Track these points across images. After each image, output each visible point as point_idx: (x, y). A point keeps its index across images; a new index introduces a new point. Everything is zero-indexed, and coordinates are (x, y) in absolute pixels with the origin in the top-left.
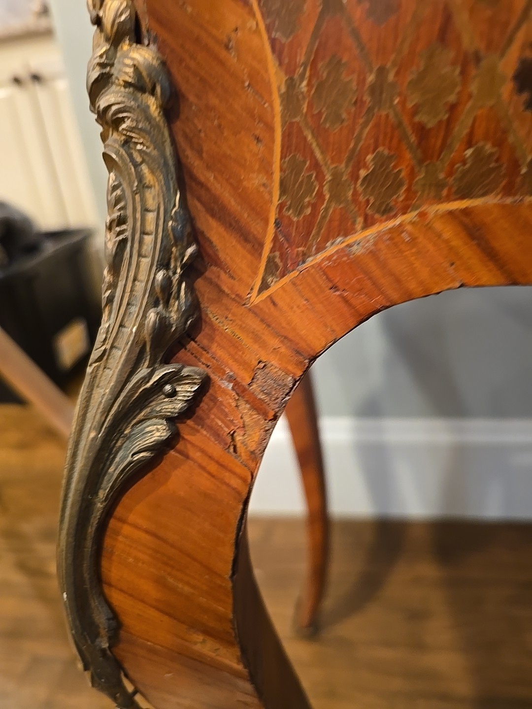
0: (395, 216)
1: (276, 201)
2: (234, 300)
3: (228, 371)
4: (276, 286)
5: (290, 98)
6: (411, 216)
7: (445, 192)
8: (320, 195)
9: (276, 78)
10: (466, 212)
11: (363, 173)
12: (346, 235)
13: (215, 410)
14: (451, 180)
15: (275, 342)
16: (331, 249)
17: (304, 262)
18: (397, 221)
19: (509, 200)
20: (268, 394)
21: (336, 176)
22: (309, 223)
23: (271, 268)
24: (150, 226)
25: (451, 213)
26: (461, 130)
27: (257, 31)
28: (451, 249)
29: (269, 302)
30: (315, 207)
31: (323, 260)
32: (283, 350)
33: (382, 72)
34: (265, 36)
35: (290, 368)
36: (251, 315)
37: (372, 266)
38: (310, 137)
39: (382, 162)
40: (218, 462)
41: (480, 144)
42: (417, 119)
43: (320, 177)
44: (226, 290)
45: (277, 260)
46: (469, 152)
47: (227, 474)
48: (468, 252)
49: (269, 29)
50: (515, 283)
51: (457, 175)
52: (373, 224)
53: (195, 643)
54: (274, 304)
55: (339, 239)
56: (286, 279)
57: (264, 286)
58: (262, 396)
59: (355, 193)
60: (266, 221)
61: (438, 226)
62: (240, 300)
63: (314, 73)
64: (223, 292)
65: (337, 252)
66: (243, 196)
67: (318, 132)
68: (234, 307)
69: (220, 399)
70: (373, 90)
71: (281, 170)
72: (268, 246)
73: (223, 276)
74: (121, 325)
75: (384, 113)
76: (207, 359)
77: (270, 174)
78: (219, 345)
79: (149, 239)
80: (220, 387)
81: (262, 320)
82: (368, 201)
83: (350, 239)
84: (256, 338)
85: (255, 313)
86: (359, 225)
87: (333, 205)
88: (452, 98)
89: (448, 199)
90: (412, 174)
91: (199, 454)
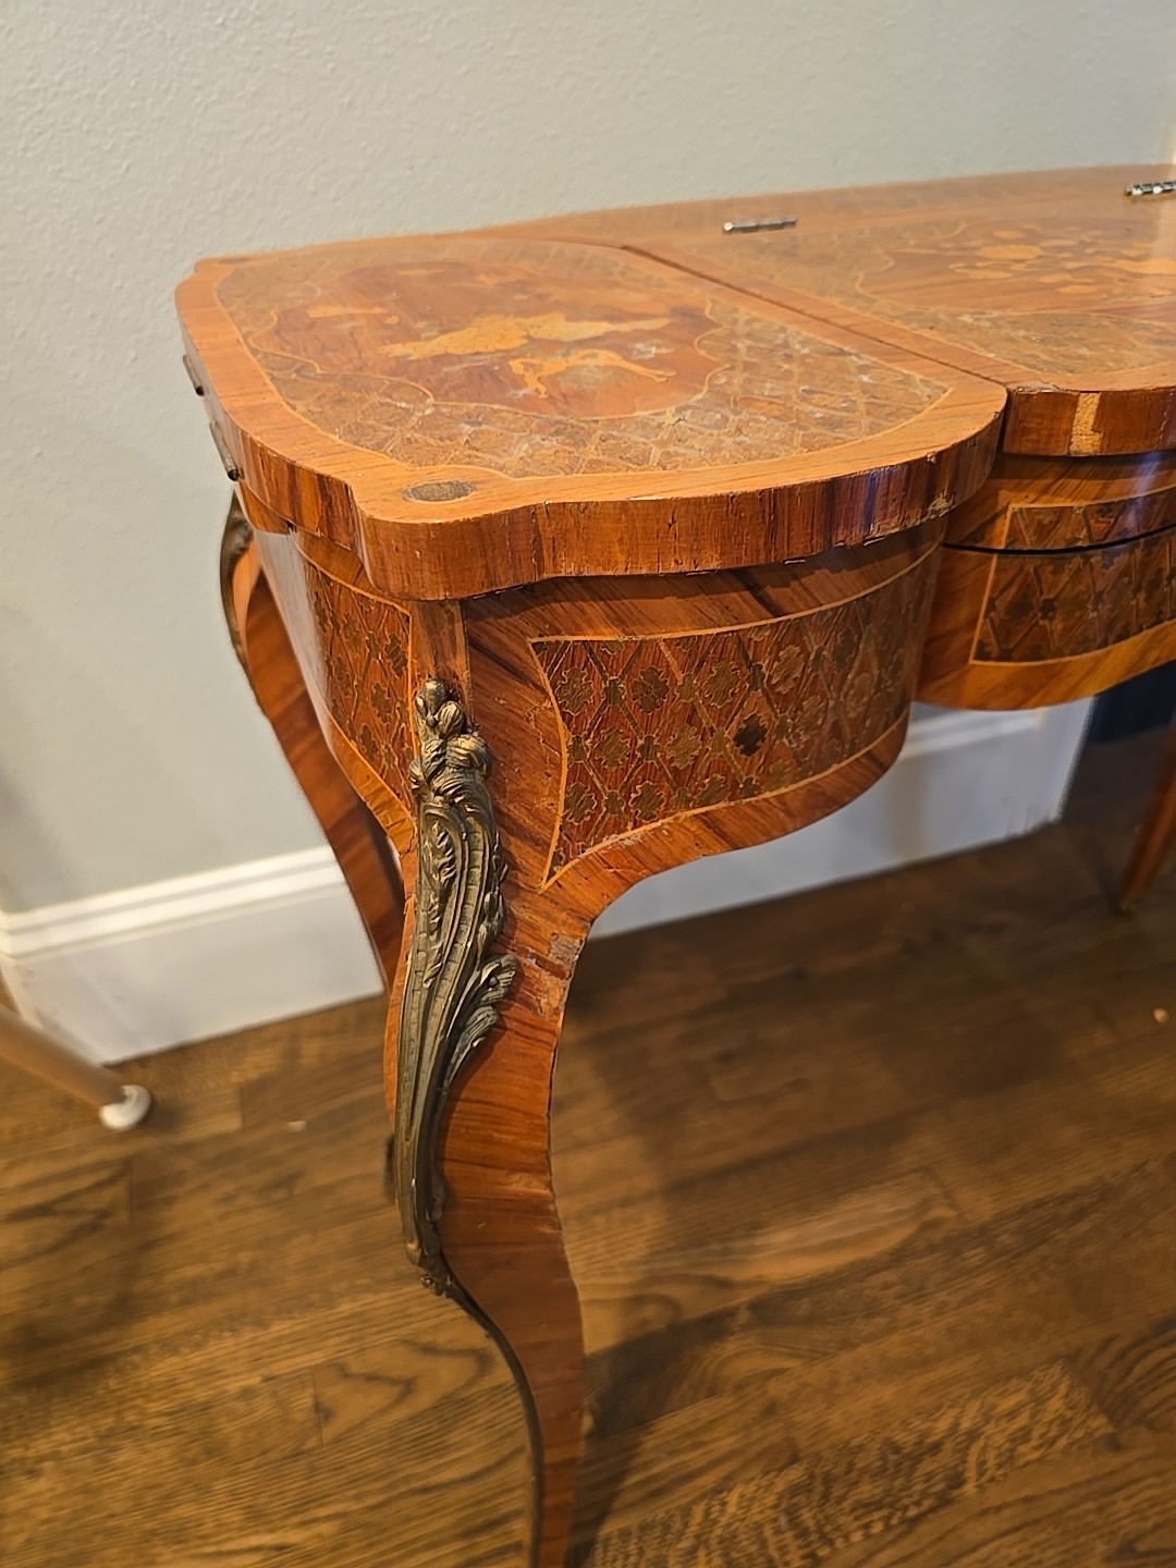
0: (658, 820)
1: (561, 814)
2: (529, 891)
3: (531, 950)
4: (560, 872)
5: (575, 749)
6: (669, 819)
7: (691, 805)
8: (598, 808)
9: (565, 737)
10: (705, 814)
11: (633, 796)
12: (618, 834)
13: (523, 985)
14: (695, 797)
15: (563, 916)
16: (606, 842)
17: (583, 852)
18: (659, 824)
19: (732, 804)
20: (561, 959)
21: (611, 796)
22: (588, 826)
23: (557, 860)
24: (479, 862)
25: (695, 816)
26: (702, 769)
27: (552, 709)
28: (696, 836)
29: (557, 887)
30: (593, 817)
31: (600, 850)
32: (570, 921)
33: (649, 739)
34: (557, 711)
35: (577, 933)
36: (543, 899)
37: (641, 853)
38: (591, 773)
39: (647, 789)
40: (531, 1026)
41: (714, 775)
42: (672, 765)
43: (599, 797)
44: (523, 886)
45: (561, 853)
46: (707, 781)
47: (539, 1032)
48: (707, 836)
49: (560, 707)
50: (737, 848)
51: (700, 794)
52: (640, 826)
53: (511, 1184)
54: (560, 886)
55: (614, 836)
56: (569, 866)
57: (552, 873)
58: (558, 962)
59: (627, 808)
60: (553, 828)
61: (687, 825)
62: (533, 890)
63: (598, 734)
64: (521, 887)
65: (612, 844)
66: (535, 815)
67: (599, 769)
68: (529, 897)
69: (526, 974)
70: (642, 749)
71: (566, 792)
72: (554, 844)
73: (520, 875)
74: (455, 942)
75: (650, 762)
76: (513, 945)
77: (557, 797)
78: (521, 931)
79: (478, 871)
80: (525, 965)
81: (552, 901)
82: (637, 812)
83: (622, 836)
84: (548, 917)
85: (546, 897)
86: (629, 827)
87: (609, 814)
88: (696, 753)
89: (694, 808)
90: (669, 796)
91: (514, 1024)
